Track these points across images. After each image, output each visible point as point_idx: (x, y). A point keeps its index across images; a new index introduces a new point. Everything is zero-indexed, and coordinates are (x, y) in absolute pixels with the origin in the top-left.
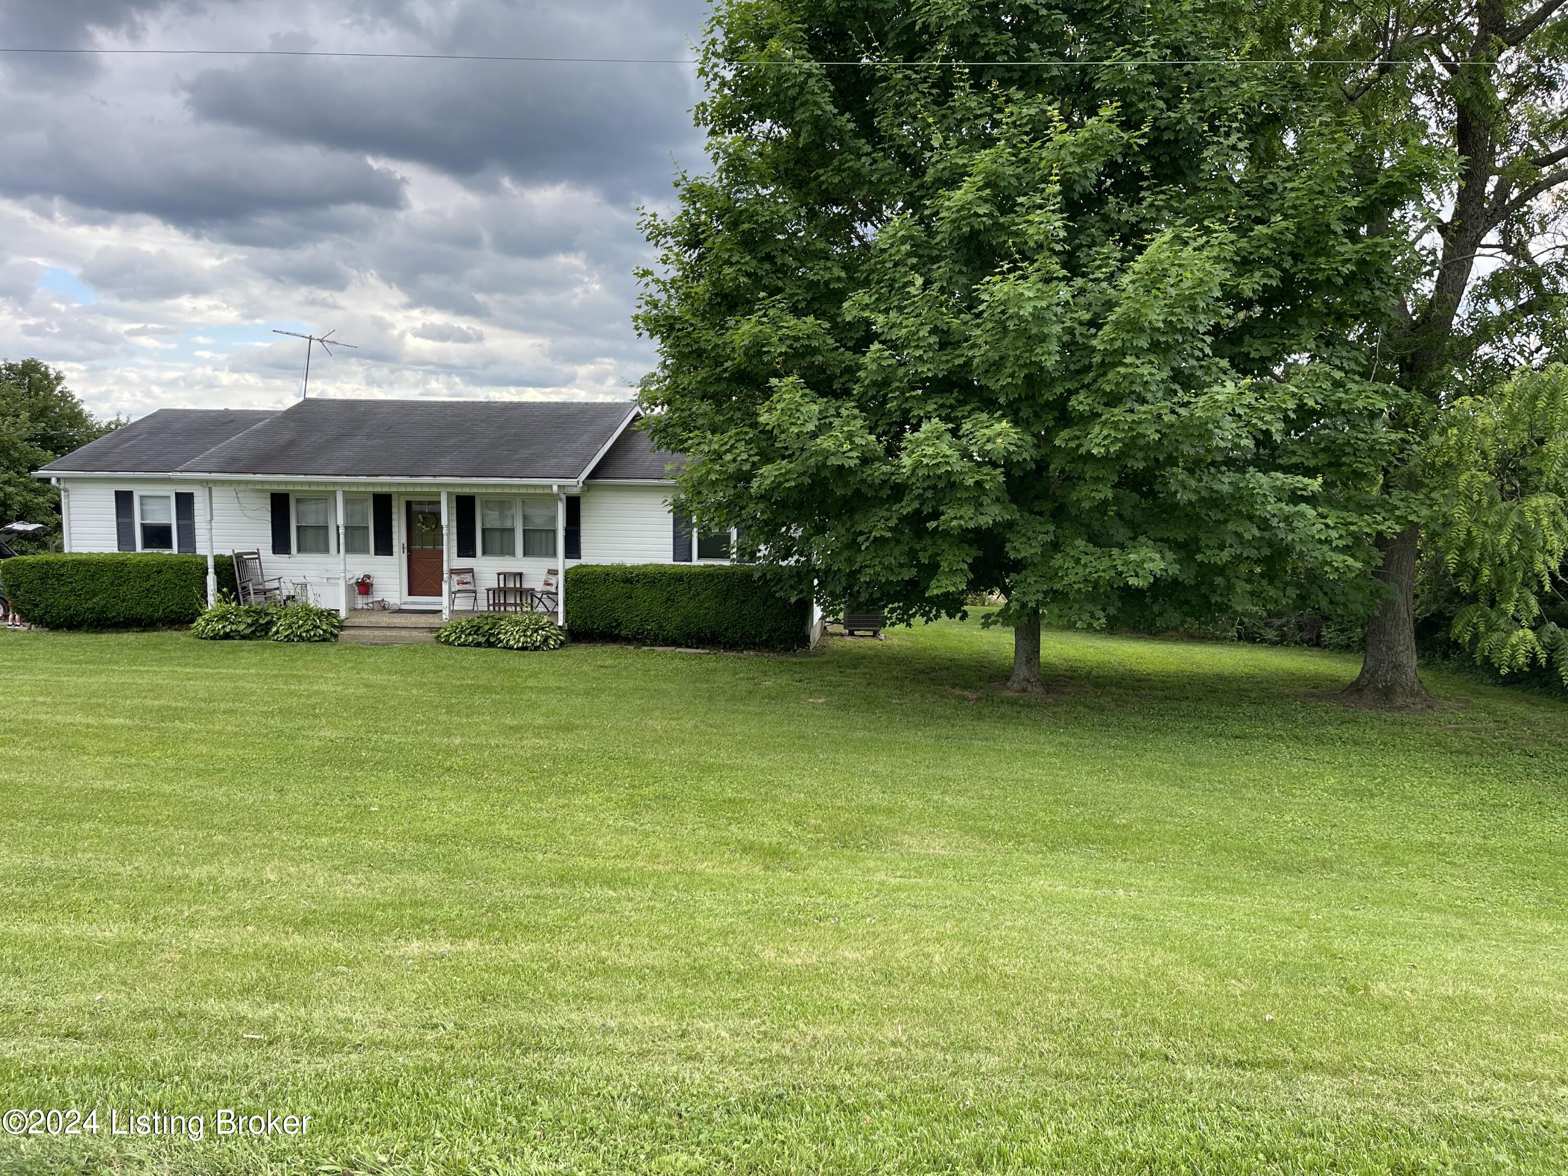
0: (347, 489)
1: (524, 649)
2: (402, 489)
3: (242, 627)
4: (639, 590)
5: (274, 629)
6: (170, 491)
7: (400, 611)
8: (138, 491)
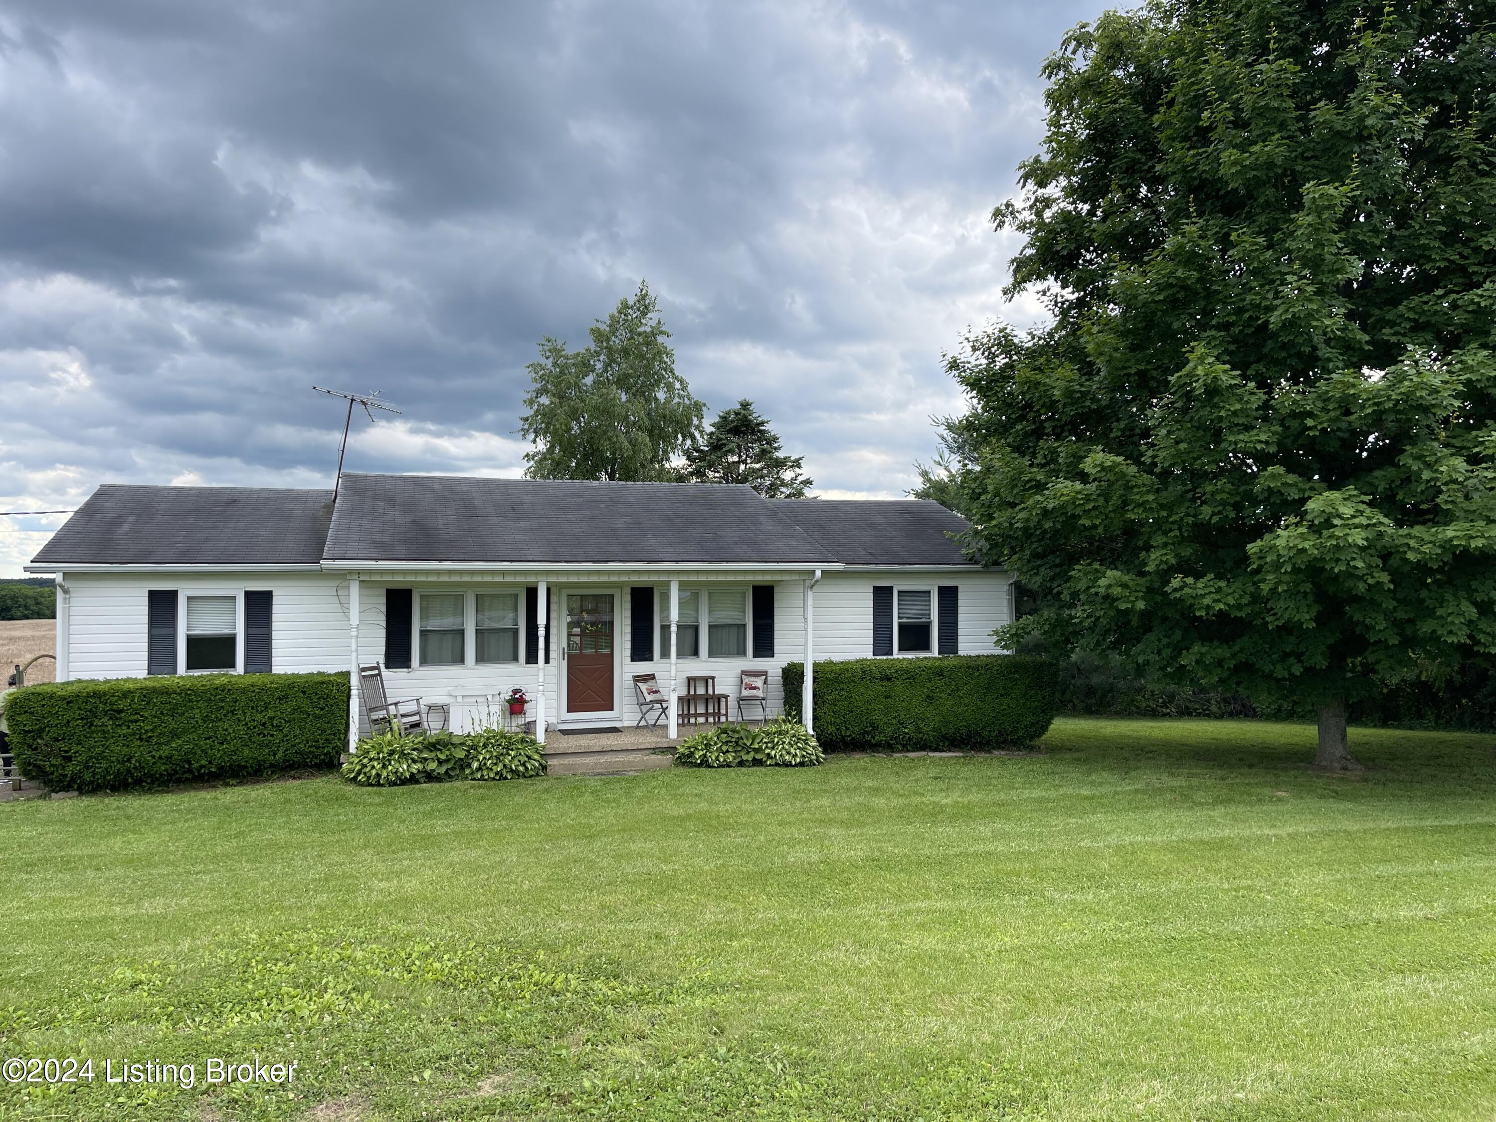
1: (802, 764)
3: (432, 766)
4: (898, 687)
5: (475, 765)
6: (238, 590)
7: (565, 732)
8: (185, 590)
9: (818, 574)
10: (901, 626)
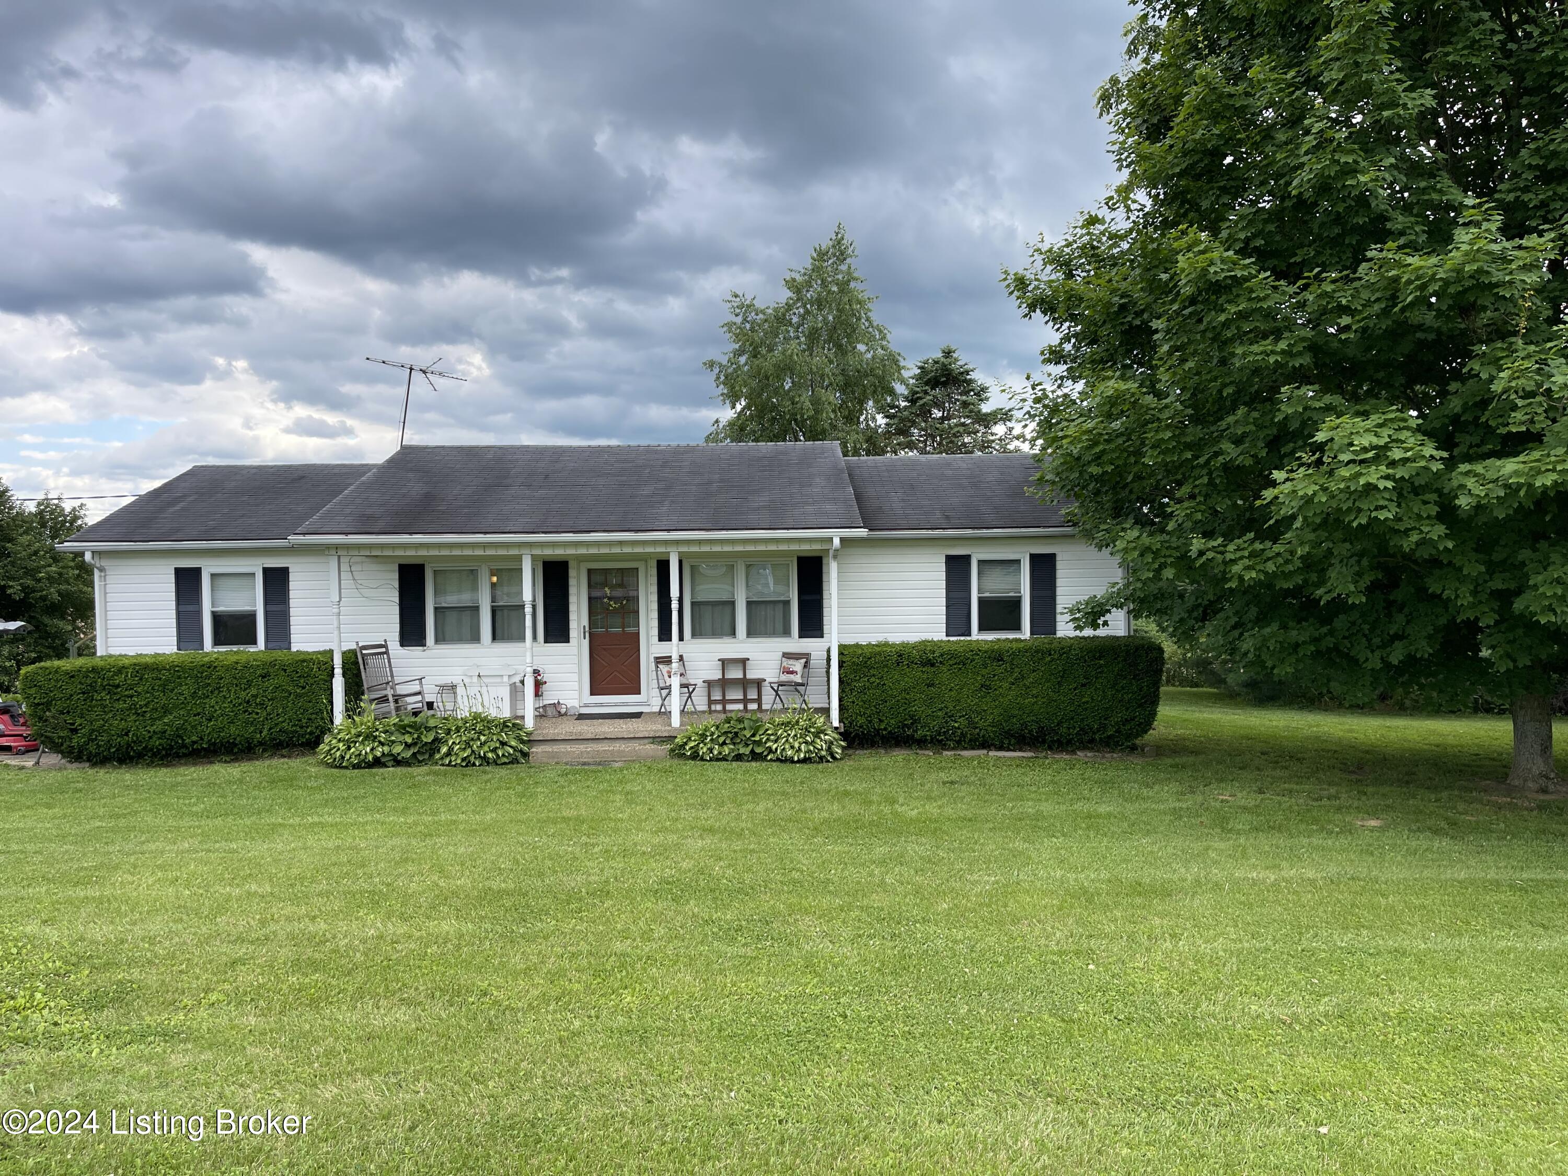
0: (537, 552)
2: (583, 551)
3: (398, 749)
5: (444, 750)
6: (256, 566)
8: (208, 567)
9: (836, 541)
10: (981, 601)
